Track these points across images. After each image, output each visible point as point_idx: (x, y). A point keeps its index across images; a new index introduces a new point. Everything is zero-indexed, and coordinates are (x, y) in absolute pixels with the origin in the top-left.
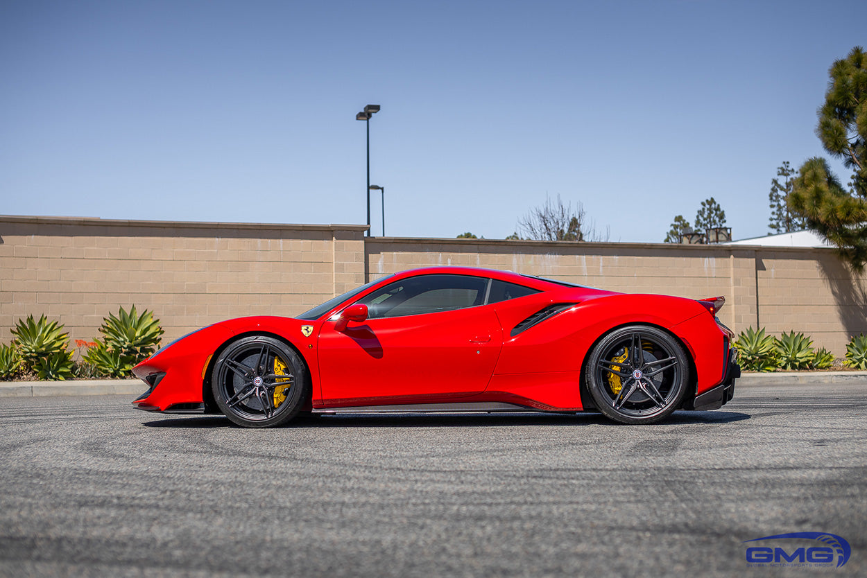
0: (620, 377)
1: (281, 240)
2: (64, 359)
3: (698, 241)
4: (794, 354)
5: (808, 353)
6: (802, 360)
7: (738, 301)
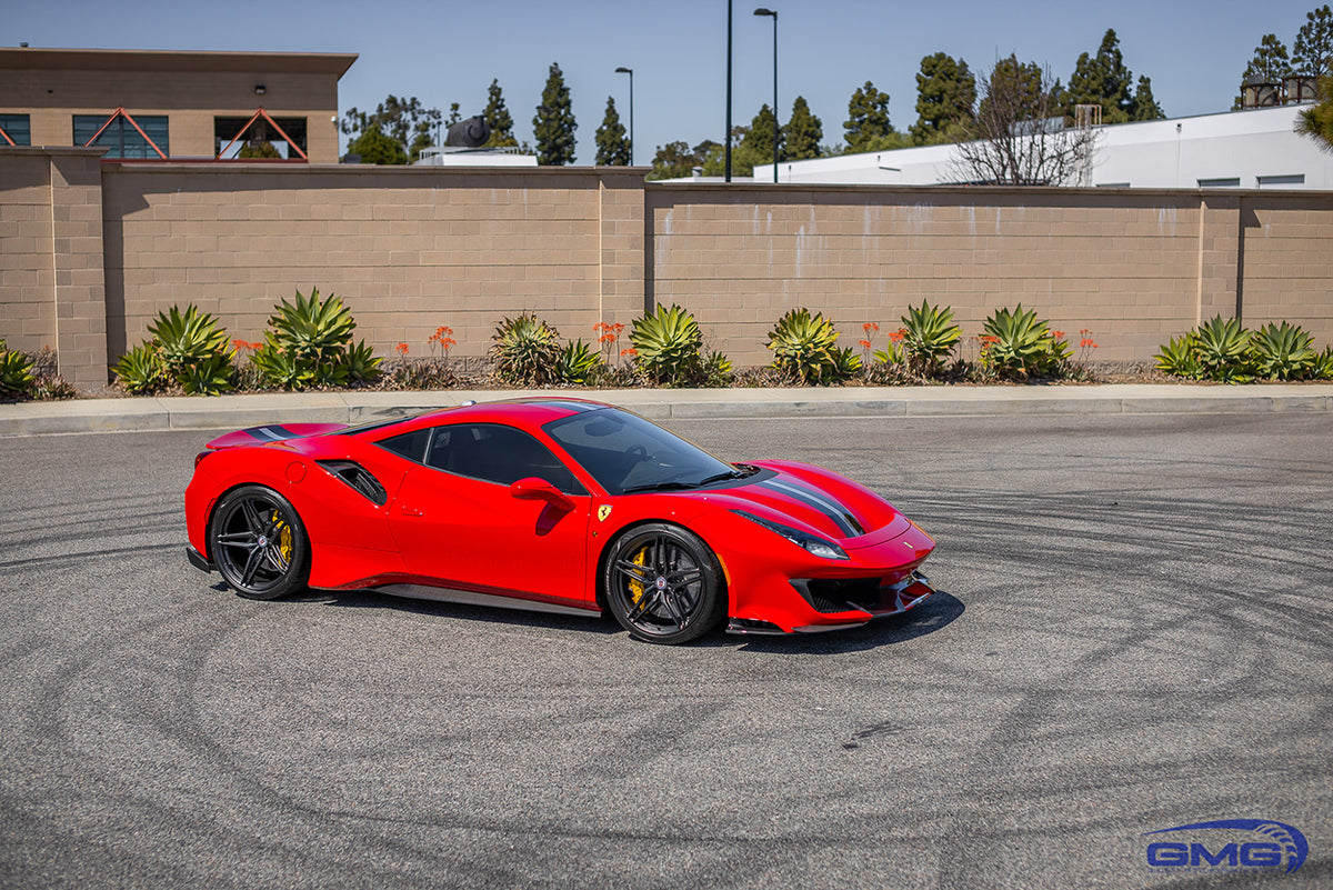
1: (525, 190)
2: (221, 362)
3: (1270, 96)
4: (1284, 356)
5: (1305, 355)
6: (1296, 366)
7: (1207, 273)
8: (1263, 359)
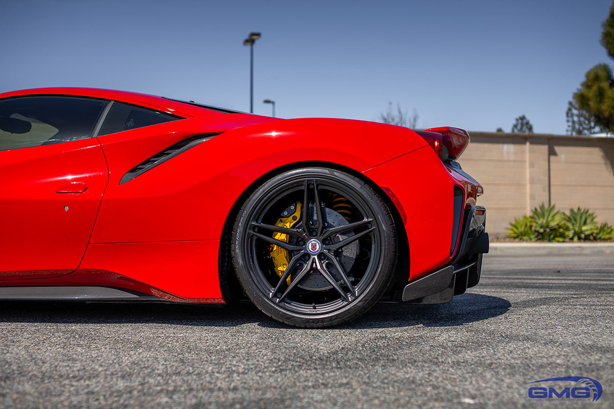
0: (286, 249)
4: (580, 227)
5: (592, 227)
6: (587, 233)
7: (532, 181)
8: (567, 229)
